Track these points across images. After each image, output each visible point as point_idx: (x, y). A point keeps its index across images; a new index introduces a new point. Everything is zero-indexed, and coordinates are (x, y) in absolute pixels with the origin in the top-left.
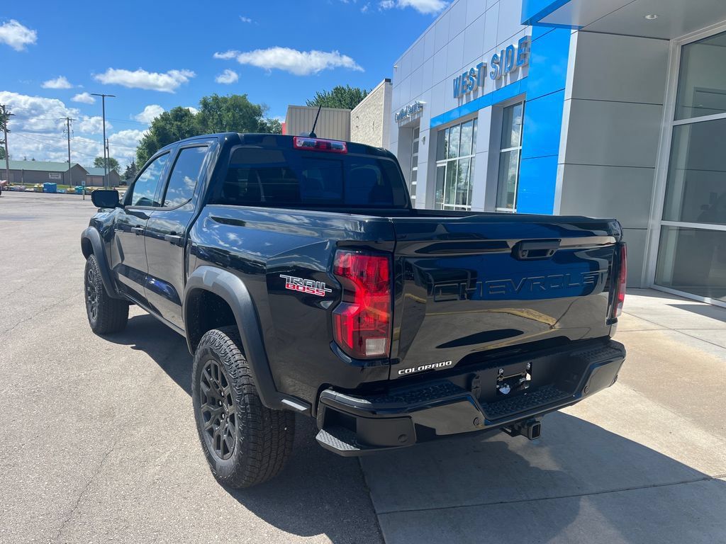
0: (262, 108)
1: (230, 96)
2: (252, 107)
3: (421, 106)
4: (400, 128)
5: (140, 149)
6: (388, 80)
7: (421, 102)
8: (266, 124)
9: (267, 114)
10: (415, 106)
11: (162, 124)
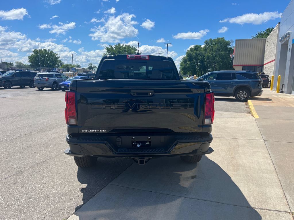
0: (230, 42)
1: (217, 38)
2: (226, 42)
3: (289, 34)
4: (282, 45)
5: (181, 62)
6: (279, 23)
7: (289, 32)
8: (232, 48)
9: (232, 44)
10: (287, 34)
11: (190, 52)
